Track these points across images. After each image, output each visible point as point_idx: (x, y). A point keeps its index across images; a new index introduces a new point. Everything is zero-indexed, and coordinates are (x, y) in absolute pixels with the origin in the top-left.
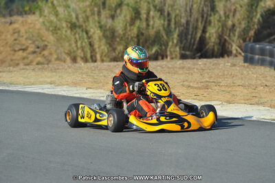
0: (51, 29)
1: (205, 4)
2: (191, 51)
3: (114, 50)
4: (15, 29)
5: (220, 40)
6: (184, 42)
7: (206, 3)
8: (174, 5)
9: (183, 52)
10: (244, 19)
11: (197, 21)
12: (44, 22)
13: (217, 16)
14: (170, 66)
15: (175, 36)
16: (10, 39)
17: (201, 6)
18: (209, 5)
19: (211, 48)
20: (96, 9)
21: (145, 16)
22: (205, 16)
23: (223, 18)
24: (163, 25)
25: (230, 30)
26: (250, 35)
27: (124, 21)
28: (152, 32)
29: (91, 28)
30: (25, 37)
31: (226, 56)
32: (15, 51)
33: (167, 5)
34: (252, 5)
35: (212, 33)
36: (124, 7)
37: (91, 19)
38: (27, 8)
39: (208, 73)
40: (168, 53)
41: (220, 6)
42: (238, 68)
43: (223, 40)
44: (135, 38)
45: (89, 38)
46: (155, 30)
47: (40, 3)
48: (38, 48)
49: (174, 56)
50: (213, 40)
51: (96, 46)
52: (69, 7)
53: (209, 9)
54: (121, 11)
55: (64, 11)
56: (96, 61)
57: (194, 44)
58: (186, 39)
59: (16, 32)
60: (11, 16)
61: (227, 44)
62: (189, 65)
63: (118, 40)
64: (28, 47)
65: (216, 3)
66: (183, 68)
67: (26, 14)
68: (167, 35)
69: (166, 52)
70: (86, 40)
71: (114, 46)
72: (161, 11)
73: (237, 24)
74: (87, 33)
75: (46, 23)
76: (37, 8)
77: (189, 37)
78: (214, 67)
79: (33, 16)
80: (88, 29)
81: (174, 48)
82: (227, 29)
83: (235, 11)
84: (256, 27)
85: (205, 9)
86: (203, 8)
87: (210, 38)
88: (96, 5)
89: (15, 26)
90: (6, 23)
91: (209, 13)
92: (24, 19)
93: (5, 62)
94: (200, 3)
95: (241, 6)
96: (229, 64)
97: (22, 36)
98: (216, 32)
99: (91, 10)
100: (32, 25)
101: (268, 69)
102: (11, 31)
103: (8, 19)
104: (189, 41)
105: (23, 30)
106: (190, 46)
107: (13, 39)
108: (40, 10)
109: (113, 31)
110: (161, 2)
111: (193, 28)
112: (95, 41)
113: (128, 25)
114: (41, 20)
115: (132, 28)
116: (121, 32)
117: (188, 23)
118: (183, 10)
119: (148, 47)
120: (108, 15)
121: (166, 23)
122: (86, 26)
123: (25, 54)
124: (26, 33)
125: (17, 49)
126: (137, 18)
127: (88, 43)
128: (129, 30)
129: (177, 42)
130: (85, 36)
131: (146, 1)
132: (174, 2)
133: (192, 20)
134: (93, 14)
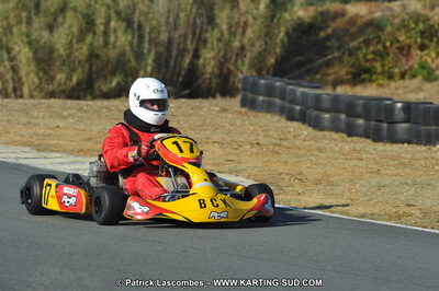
1: (197, 12)
2: (175, 86)
3: (51, 79)
5: (221, 70)
6: (163, 71)
7: (201, 11)
8: (148, 13)
10: (259, 38)
11: (185, 36)
13: (216, 33)
15: (150, 61)
17: (192, 16)
18: (205, 14)
19: (207, 81)
20: (24, 14)
21: (102, 27)
22: (198, 31)
23: (227, 36)
24: (131, 44)
25: (237, 55)
26: (268, 63)
28: (113, 54)
29: (16, 43)
31: (218, 95)
33: (137, 12)
34: (273, 17)
35: (209, 59)
36: (69, 14)
37: (15, 30)
41: (223, 17)
42: (230, 116)
43: (225, 70)
44: (86, 61)
45: (11, 59)
46: (117, 50)
50: (209, 69)
51: (23, 72)
53: (205, 21)
54: (64, 18)
56: (21, 97)
57: (179, 75)
58: (167, 66)
61: (232, 79)
63: (58, 64)
65: (216, 12)
68: (137, 59)
70: (6, 63)
71: (52, 73)
73: (247, 47)
74: (9, 51)
77: (172, 63)
80: (11, 44)
82: (232, 52)
83: (246, 24)
84: (278, 50)
85: (198, 21)
86: (195, 19)
87: (205, 66)
88: (25, 8)
91: (205, 27)
94: (191, 11)
95: (255, 18)
98: (214, 58)
99: (16, 16)
101: (277, 118)
104: (171, 69)
106: (172, 77)
110: (128, 7)
111: (178, 49)
112: (21, 65)
113: (74, 41)
115: (80, 45)
116: (61, 51)
117: (170, 41)
118: (163, 20)
119: (105, 77)
120: (42, 25)
122: (8, 41)
126: (88, 30)
127: (9, 67)
128: (77, 50)
129: (152, 71)
130: (6, 57)
131: (104, 4)
132: (149, 7)
133: (177, 36)
134: (19, 22)
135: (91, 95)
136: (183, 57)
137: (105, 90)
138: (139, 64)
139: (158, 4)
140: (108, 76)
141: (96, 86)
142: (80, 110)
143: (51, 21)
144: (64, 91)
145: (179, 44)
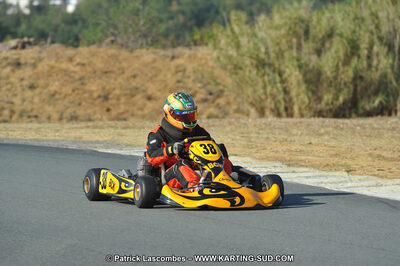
0: (229, 67)
4: (178, 66)
12: (218, 58)
14: (376, 126)
16: (171, 80)
27: (334, 59)
30: (192, 78)
38: (197, 37)
40: (399, 107)
47: (215, 31)
48: (211, 94)
52: (255, 35)
55: (249, 42)
59: (181, 70)
60: (174, 47)
64: (196, 92)
66: (394, 129)
67: (195, 44)
69: (396, 106)
72: (390, 46)
75: (221, 59)
76: (211, 37)
79: (205, 48)
89: (180, 61)
90: (166, 57)
92: (192, 52)
97: (189, 77)
102: (173, 70)
103: (169, 52)
105: (190, 68)
107: (175, 79)
108: (215, 40)
109: (319, 73)
114: (215, 54)
121: (396, 63)
124: (194, 72)
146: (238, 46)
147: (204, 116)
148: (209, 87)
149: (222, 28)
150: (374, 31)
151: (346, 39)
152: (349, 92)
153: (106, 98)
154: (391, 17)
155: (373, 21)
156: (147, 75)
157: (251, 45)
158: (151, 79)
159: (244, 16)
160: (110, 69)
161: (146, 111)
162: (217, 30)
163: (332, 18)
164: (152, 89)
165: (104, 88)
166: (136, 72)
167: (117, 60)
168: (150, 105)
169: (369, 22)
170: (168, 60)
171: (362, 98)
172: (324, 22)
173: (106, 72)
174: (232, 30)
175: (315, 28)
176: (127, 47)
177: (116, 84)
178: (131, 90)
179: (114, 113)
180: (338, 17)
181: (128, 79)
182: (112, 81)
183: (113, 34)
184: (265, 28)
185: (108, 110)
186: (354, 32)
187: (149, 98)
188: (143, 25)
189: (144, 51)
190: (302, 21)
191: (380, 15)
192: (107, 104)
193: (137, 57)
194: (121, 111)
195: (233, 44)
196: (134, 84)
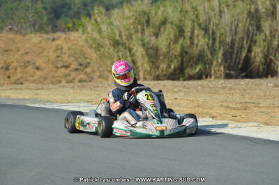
0: (94, 46)
1: (250, 23)
2: (236, 71)
3: (157, 68)
4: (57, 46)
5: (266, 60)
6: (229, 61)
7: (252, 22)
8: (219, 24)
9: (228, 71)
11: (243, 39)
12: (86, 40)
13: (262, 36)
14: (211, 86)
15: (220, 55)
16: (53, 55)
17: (247, 25)
18: (255, 24)
19: (256, 68)
20: (139, 27)
21: (189, 34)
22: (251, 35)
23: (269, 38)
24: (208, 44)
25: (276, 50)
27: (167, 40)
29: (135, 45)
30: (68, 54)
31: (269, 76)
32: (58, 68)
33: (212, 23)
35: (258, 54)
36: (168, 26)
37: (134, 37)
38: (70, 25)
39: (249, 94)
40: (213, 72)
41: (266, 25)
43: (268, 60)
44: (179, 56)
45: (132, 56)
46: (199, 48)
47: (83, 20)
48: (81, 65)
49: (218, 75)
50: (258, 59)
51: (139, 64)
52: (113, 25)
53: (255, 28)
54: (165, 28)
55: (107, 28)
57: (239, 64)
58: (231, 58)
59: (59, 48)
60: (54, 32)
61: (273, 65)
62: (231, 85)
63: (161, 58)
64: (70, 64)
65: (262, 23)
66: (224, 88)
67: (69, 30)
68: (211, 54)
69: (211, 72)
70: (129, 58)
71: (157, 64)
72: (206, 30)
74: (130, 51)
75: (89, 40)
76: (80, 25)
77: (234, 56)
78: (255, 87)
79: (76, 33)
80: (131, 46)
81: (218, 67)
82: (273, 48)
85: (251, 29)
86: (248, 27)
87: (255, 57)
88: (140, 23)
89: (58, 42)
90: (48, 39)
91: (255, 32)
92: (67, 36)
93: (47, 78)
94: (246, 22)
96: (272, 85)
97: (65, 53)
98: (261, 52)
99: (134, 28)
100: (75, 42)
102: (54, 48)
103: (51, 36)
104: (234, 60)
105: (65, 47)
106: (234, 65)
107: (55, 55)
108: (83, 27)
109: (157, 49)
110: (206, 21)
111: (238, 47)
112: (138, 60)
113: (172, 43)
114: (84, 37)
115: (175, 45)
116: (164, 49)
117: (233, 41)
118: (228, 29)
119: (192, 66)
120: (151, 33)
121: (211, 41)
122: (129, 44)
123: (67, 71)
124: (69, 49)
125: (59, 66)
126: (181, 36)
127: (130, 61)
128: (173, 49)
129: (222, 61)
130: (128, 54)
131: (191, 19)
132: (219, 21)
133: (237, 39)
134: (137, 32)
135: (183, 77)
136: (241, 52)
137: (192, 74)
138: (213, 57)
139: (225, 19)
140: (194, 65)
141: (187, 71)
142: (184, 87)
143: (157, 31)
144: (165, 75)
145: (239, 43)
146: (100, 32)
147: (77, 81)
148: (79, 60)
149: (88, 18)
150: (195, 20)
151: (175, 25)
152: (178, 62)
153: (7, 69)
154: (206, 10)
155: (194, 12)
156: (35, 52)
157: (110, 31)
158: (38, 54)
159: (103, 10)
160: (10, 48)
161: (36, 78)
162: (84, 20)
163: (165, 11)
164: (39, 62)
165: (5, 62)
166: (28, 50)
167: (14, 41)
168: (38, 73)
169: (191, 13)
170: (50, 41)
171: (187, 66)
172: (160, 13)
173: (7, 51)
174: (96, 20)
175: (154, 18)
176: (21, 33)
177: (14, 59)
178: (24, 62)
179: (13, 79)
180: (170, 10)
181: (22, 55)
182: (11, 57)
183: (10, 24)
184: (119, 18)
185: (9, 77)
186: (181, 20)
187: (38, 69)
188: (32, 17)
189: (33, 35)
190: (145, 13)
191: (199, 8)
192: (8, 73)
193: (28, 39)
194: (18, 77)
195: (96, 30)
196: (27, 59)
